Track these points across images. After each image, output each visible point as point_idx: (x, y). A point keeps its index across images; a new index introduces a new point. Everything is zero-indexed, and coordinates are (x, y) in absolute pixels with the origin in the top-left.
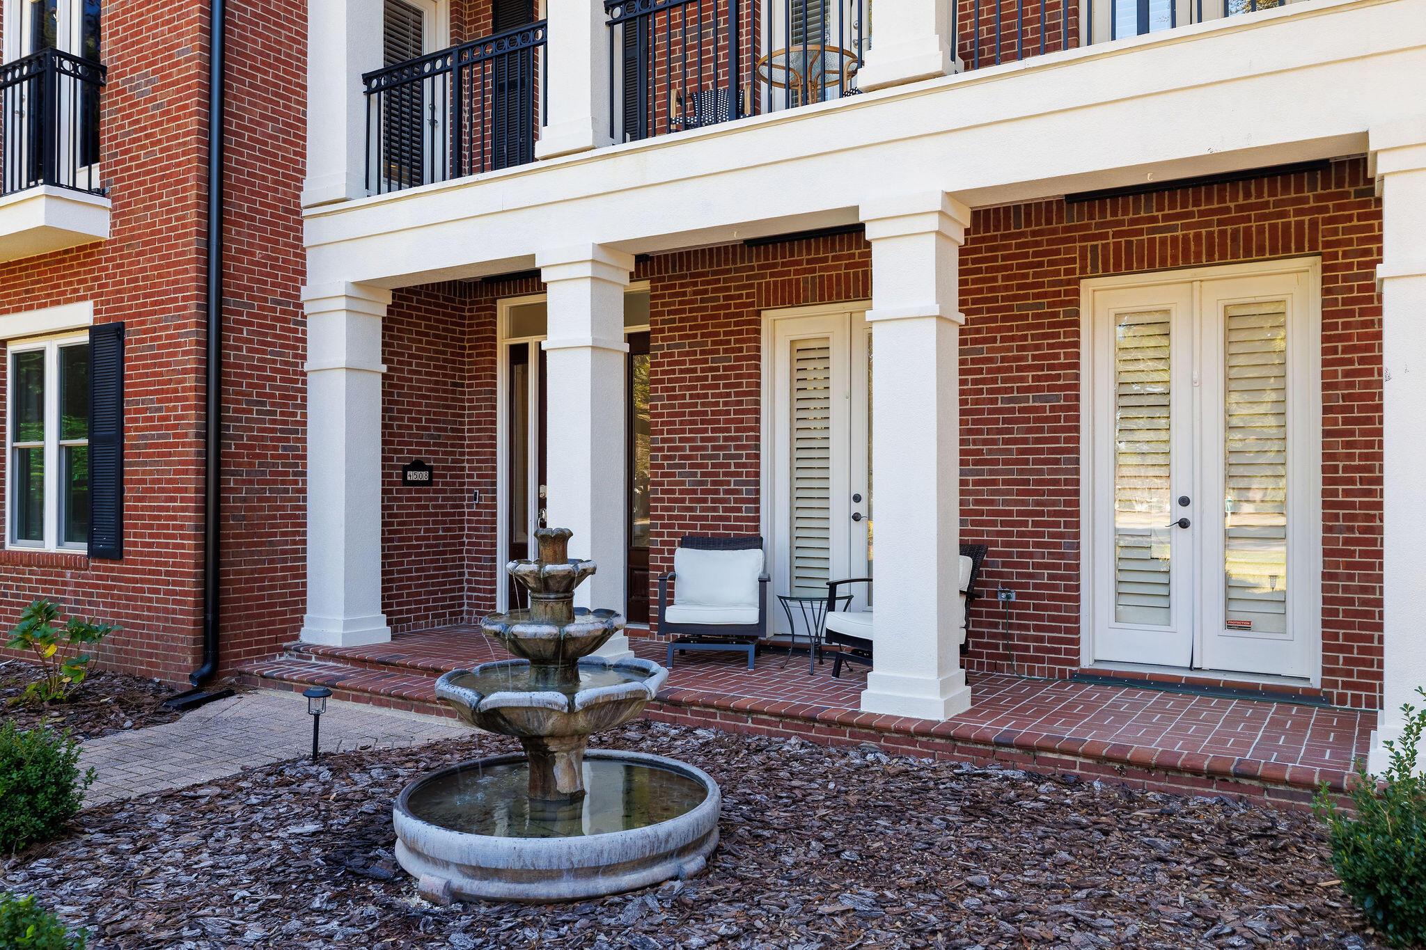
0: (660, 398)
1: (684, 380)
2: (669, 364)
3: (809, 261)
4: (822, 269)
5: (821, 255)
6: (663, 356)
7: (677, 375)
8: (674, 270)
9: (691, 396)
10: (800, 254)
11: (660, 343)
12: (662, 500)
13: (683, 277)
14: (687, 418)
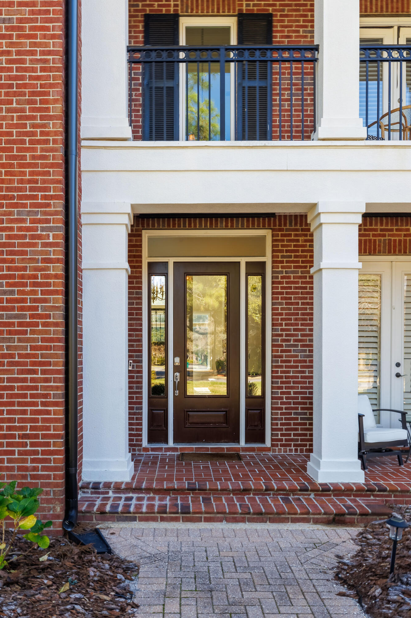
0: (280, 304)
1: (297, 293)
2: (287, 283)
3: (382, 230)
4: (389, 235)
5: (389, 227)
6: (282, 278)
7: (293, 290)
8: (291, 224)
9: (303, 304)
10: (376, 225)
11: (280, 269)
12: (281, 367)
13: (297, 230)
14: (300, 317)
